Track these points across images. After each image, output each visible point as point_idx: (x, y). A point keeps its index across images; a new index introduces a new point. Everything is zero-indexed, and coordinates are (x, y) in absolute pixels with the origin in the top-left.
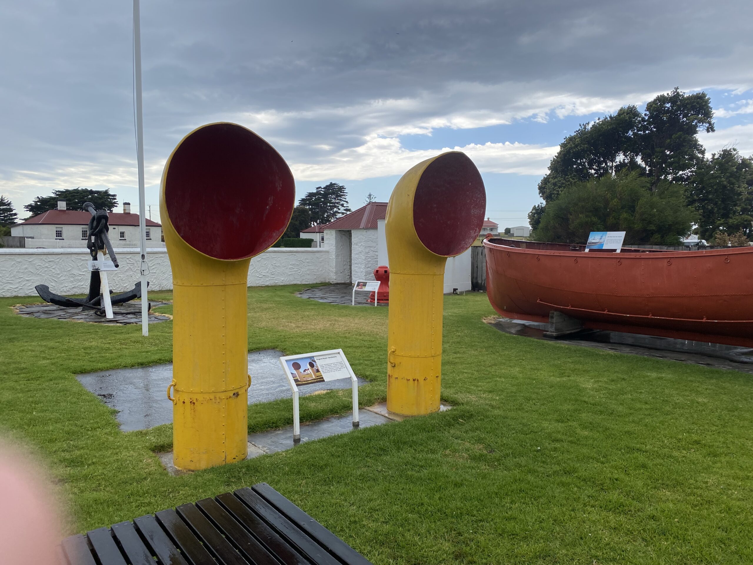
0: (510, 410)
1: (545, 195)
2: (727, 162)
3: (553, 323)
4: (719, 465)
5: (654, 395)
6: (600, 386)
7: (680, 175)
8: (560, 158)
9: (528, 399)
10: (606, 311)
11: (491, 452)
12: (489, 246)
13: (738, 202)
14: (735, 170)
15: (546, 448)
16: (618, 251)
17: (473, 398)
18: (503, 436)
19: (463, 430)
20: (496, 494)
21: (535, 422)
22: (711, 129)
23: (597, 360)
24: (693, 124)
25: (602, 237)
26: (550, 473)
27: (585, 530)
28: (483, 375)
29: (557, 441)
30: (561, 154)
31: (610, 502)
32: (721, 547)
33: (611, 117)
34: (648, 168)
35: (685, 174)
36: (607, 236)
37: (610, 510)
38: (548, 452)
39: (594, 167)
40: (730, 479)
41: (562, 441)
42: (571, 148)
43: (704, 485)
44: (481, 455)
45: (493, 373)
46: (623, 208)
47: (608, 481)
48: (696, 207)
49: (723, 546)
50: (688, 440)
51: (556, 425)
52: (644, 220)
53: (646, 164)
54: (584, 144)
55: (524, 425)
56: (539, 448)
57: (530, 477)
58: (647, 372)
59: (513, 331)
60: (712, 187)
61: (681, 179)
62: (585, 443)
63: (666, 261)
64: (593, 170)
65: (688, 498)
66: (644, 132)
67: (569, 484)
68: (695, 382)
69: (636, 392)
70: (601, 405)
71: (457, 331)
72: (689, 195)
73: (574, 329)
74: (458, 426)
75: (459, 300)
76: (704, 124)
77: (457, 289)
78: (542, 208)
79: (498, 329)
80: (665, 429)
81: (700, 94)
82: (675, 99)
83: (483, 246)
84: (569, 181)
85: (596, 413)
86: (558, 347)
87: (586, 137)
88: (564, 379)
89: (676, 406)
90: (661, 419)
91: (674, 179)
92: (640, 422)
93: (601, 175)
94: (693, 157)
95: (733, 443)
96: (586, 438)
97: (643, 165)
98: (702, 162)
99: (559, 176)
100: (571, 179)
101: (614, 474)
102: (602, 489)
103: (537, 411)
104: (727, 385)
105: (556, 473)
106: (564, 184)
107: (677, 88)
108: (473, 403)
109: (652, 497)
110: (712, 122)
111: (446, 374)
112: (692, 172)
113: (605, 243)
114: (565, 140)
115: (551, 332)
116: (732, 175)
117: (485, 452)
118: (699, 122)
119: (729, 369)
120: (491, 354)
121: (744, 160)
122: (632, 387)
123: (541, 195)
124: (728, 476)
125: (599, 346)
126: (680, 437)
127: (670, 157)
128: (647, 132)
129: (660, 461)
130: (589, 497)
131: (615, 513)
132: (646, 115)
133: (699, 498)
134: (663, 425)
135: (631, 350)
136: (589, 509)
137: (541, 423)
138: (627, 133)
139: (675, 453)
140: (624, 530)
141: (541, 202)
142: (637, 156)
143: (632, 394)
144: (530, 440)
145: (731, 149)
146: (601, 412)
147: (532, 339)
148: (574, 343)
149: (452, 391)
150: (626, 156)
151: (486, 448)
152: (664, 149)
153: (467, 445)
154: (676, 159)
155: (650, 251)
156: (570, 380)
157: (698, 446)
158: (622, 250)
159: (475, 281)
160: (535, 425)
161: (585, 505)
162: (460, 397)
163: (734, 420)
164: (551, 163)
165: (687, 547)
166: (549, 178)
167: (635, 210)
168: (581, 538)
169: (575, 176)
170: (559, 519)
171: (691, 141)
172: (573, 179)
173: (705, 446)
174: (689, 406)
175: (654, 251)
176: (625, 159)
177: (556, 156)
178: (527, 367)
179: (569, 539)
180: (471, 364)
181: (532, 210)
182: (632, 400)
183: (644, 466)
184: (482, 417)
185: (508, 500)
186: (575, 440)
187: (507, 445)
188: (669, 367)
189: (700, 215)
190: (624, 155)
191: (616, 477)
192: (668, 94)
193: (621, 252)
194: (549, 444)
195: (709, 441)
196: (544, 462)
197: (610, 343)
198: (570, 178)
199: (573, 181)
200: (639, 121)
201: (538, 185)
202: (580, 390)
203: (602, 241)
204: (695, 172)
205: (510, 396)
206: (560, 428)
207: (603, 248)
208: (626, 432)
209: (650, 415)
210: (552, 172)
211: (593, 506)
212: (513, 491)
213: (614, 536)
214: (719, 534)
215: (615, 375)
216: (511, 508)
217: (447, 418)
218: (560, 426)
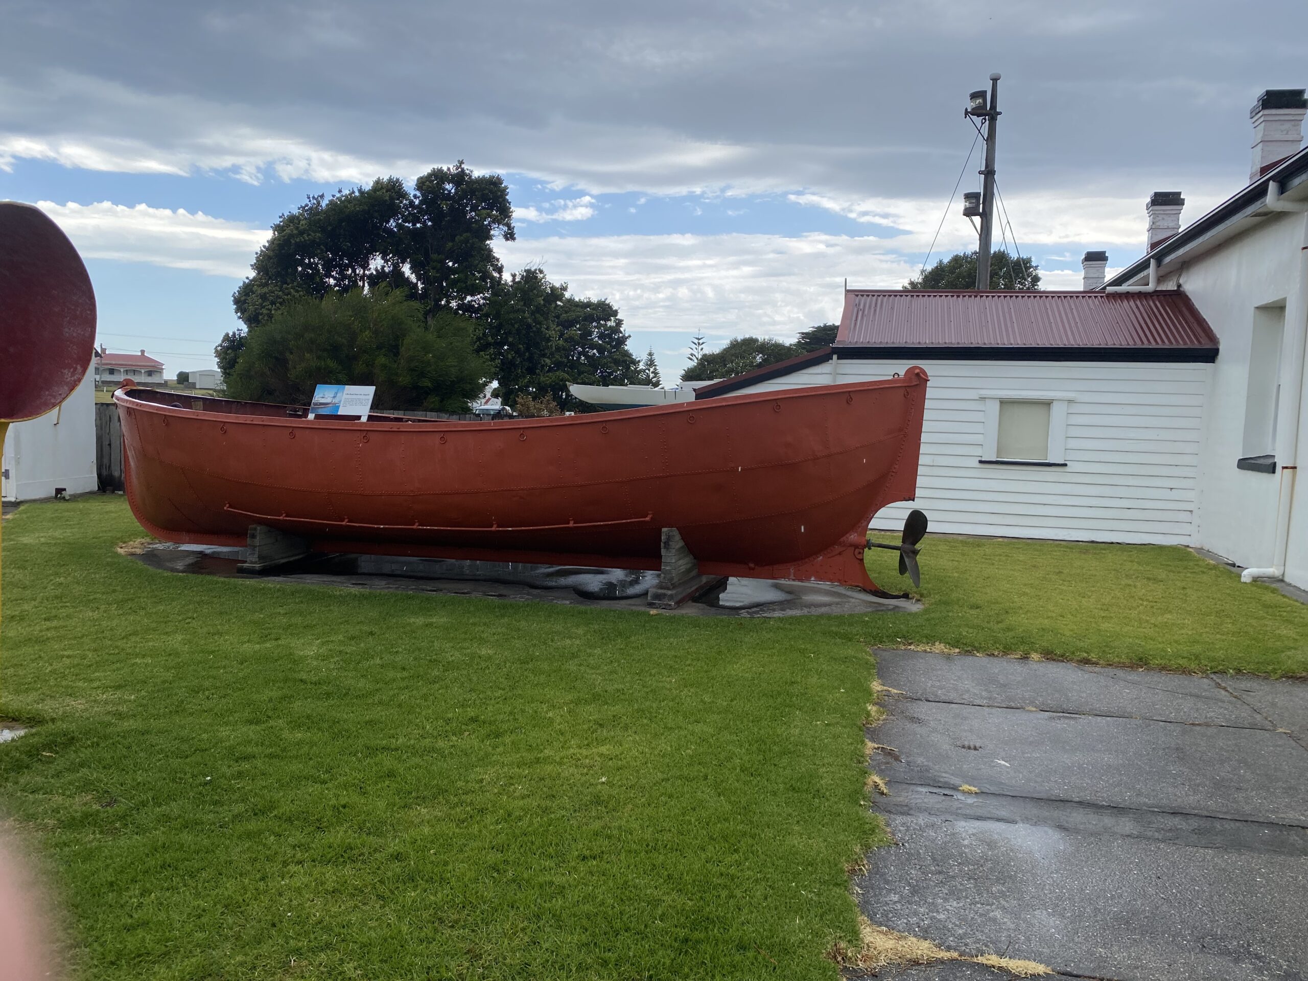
0: (157, 717)
1: (246, 315)
2: (532, 289)
3: (255, 547)
4: (501, 749)
5: (417, 653)
6: (330, 650)
7: (468, 302)
8: (273, 251)
9: (195, 691)
10: (346, 520)
11: (109, 804)
12: (125, 404)
13: (546, 351)
14: (542, 302)
15: (223, 776)
16: (364, 419)
17: (78, 705)
18: (137, 769)
19: (52, 772)
20: (111, 884)
21: (205, 731)
22: (510, 236)
23: (330, 605)
24: (485, 223)
25: (336, 393)
26: (227, 819)
27: (281, 909)
28: (106, 657)
29: (247, 758)
30: (273, 243)
31: (330, 847)
32: (493, 877)
33: (360, 191)
34: (420, 286)
35: (475, 301)
36: (345, 392)
37: (330, 862)
38: (226, 782)
39: (334, 273)
40: (513, 768)
41: (254, 757)
42: (291, 236)
43: (477, 786)
44: (86, 815)
45: (129, 651)
46: (379, 348)
47: (329, 813)
48: (490, 355)
49: (495, 875)
50: (460, 719)
51: (245, 729)
52: (412, 370)
53: (418, 279)
54: (315, 232)
55: (183, 740)
56: (209, 778)
57: (187, 837)
58: (409, 618)
59: (180, 565)
60: (513, 325)
61: (469, 308)
62: (295, 753)
63: (437, 437)
64: (331, 279)
65: (453, 812)
66: (414, 225)
67: (260, 832)
68: (479, 625)
69: (390, 652)
70: (329, 683)
71: (57, 574)
72: (481, 335)
73: (296, 555)
74: (40, 767)
75: (68, 511)
76: (501, 226)
77: (65, 490)
78: (241, 338)
79: (149, 565)
80: (429, 707)
81: (494, 177)
82: (460, 178)
83: (115, 405)
84: (289, 294)
85: (319, 699)
86: (263, 589)
87: (319, 219)
88: (268, 645)
89: (449, 666)
90: (425, 690)
91: (460, 307)
92: (390, 701)
93: (345, 289)
94: (486, 276)
95: (523, 711)
96: (299, 743)
97: (413, 278)
98: (498, 285)
99: (272, 283)
100: (292, 290)
101: (341, 798)
102: (319, 828)
103: (211, 710)
104: (523, 624)
105: (237, 817)
106: (280, 298)
107: (461, 163)
108: (77, 714)
109: (398, 823)
110: (512, 225)
111: (21, 665)
112: (484, 299)
113: (341, 405)
114: (281, 220)
115: (252, 563)
116: (538, 309)
117: (96, 807)
118: (494, 222)
119: (528, 599)
120: (130, 614)
121: (553, 289)
122: (383, 645)
123: (239, 314)
124: (512, 764)
125: (335, 582)
126: (450, 715)
127: (452, 271)
128: (418, 225)
129: (417, 760)
130: (294, 847)
131: (337, 866)
132: (415, 196)
133: (469, 809)
134: (426, 700)
135: (388, 584)
136: (293, 868)
137: (217, 730)
138: (388, 222)
139: (440, 744)
140: (348, 890)
141: (239, 327)
142: (403, 263)
143: (383, 656)
144: (191, 767)
145: (536, 270)
146: (328, 695)
147: (215, 578)
148: (293, 580)
149: (32, 696)
150: (386, 261)
151: (98, 800)
152: (443, 257)
153: (58, 799)
154: (462, 276)
155: (414, 421)
156: (278, 646)
157: (474, 726)
158: (370, 418)
159: (105, 473)
160: (205, 736)
161: (285, 864)
162: (48, 707)
163: (527, 677)
164: (257, 258)
165: (445, 891)
166: (253, 285)
167: (398, 353)
168: (274, 925)
169: (299, 285)
170: (234, 902)
171: (483, 250)
172: (297, 291)
173: (484, 723)
174: (467, 665)
175: (419, 421)
176: (385, 267)
177: (264, 246)
178: (200, 631)
179: (250, 931)
180: (82, 637)
181: (223, 341)
182: (382, 666)
183: (391, 774)
184: (95, 739)
185: (136, 890)
186: (278, 751)
187: (144, 785)
188: (444, 606)
189: (497, 367)
190: (383, 258)
191: (343, 802)
192: (449, 169)
193: (368, 420)
194: (229, 766)
195: (490, 714)
196: (215, 803)
197: (357, 574)
198: (292, 288)
199: (297, 295)
200: (405, 205)
201: (233, 296)
202: (295, 661)
203: (336, 402)
204: (488, 299)
205: (158, 691)
206: (251, 734)
207: (339, 414)
208: (366, 723)
209: (407, 687)
210: (258, 274)
211: (300, 862)
212: (147, 872)
213: (330, 905)
214: (493, 857)
215: (358, 627)
216: (140, 905)
217: (13, 753)
218: (252, 731)
